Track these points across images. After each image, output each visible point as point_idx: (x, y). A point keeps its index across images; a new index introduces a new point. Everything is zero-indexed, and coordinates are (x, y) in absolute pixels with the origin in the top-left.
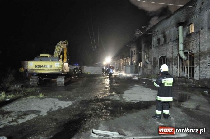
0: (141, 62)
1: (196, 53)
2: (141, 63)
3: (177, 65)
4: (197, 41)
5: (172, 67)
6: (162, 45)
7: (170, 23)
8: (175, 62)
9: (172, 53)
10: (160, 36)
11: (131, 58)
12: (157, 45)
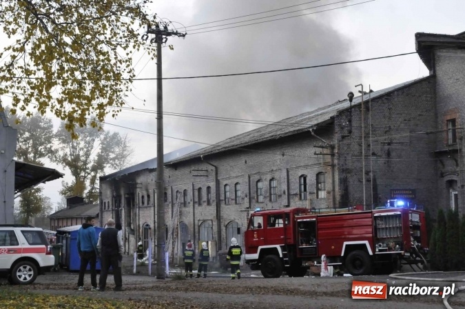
6: (146, 207)
11: (102, 218)
12: (141, 204)
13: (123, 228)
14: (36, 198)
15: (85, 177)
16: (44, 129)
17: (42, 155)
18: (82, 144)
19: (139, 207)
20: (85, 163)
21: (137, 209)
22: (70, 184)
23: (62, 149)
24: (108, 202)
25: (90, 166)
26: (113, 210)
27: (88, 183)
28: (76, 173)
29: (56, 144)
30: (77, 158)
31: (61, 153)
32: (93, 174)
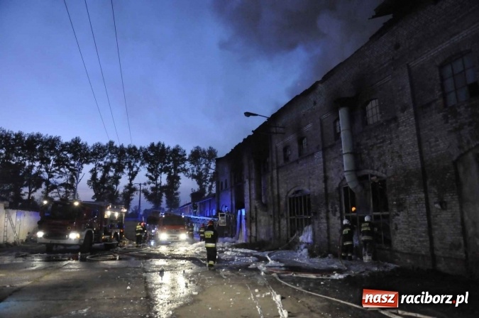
0: (243, 207)
1: (393, 176)
2: (243, 211)
3: (341, 212)
4: (390, 144)
5: (328, 218)
6: (297, 161)
7: (315, 103)
8: (333, 204)
9: (326, 179)
10: (291, 138)
11: (219, 199)
12: (282, 162)
13: (247, 205)
14: (175, 198)
15: (205, 186)
16: (180, 156)
17: (179, 171)
18: (204, 166)
19: (278, 168)
20: (206, 176)
21: (275, 171)
22: (196, 190)
23: (192, 168)
24: (226, 180)
25: (208, 178)
26: (231, 187)
27: (207, 189)
28: (200, 183)
29: (188, 165)
30: (200, 174)
31: (190, 172)
32: (210, 184)
